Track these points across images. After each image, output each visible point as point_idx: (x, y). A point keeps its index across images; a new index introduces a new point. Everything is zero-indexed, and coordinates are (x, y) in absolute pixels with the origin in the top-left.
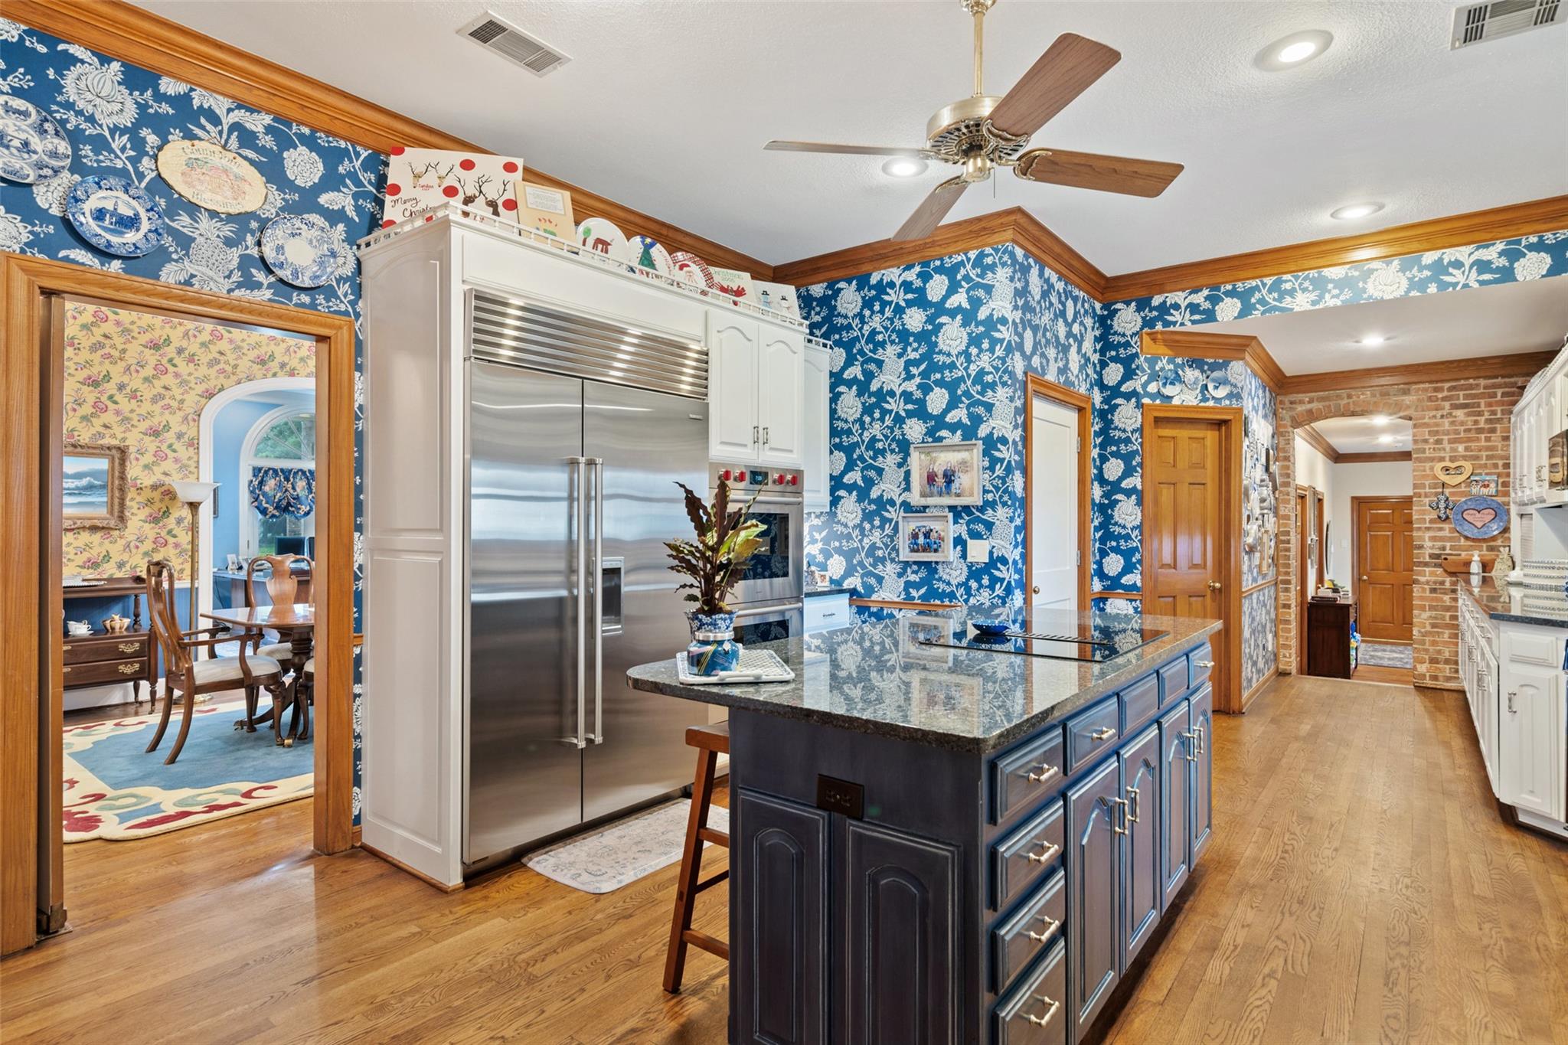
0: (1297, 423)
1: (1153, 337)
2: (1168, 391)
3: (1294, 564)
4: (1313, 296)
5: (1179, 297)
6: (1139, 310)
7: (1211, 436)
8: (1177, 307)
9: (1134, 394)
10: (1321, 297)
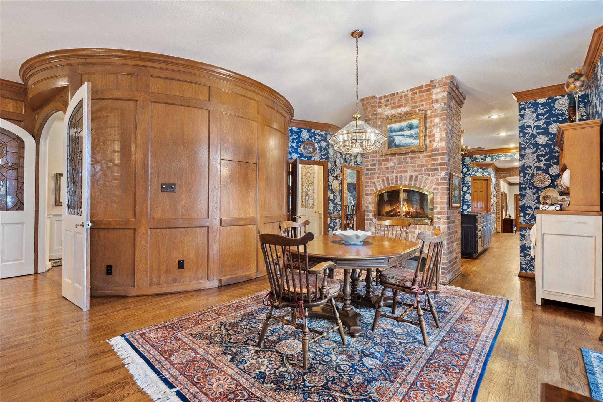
0: (501, 178)
1: (473, 163)
2: (476, 174)
3: (500, 209)
4: (505, 158)
5: (479, 156)
6: (470, 158)
7: (484, 182)
8: (478, 158)
9: (469, 174)
10: (506, 158)
